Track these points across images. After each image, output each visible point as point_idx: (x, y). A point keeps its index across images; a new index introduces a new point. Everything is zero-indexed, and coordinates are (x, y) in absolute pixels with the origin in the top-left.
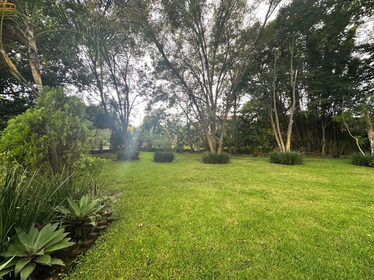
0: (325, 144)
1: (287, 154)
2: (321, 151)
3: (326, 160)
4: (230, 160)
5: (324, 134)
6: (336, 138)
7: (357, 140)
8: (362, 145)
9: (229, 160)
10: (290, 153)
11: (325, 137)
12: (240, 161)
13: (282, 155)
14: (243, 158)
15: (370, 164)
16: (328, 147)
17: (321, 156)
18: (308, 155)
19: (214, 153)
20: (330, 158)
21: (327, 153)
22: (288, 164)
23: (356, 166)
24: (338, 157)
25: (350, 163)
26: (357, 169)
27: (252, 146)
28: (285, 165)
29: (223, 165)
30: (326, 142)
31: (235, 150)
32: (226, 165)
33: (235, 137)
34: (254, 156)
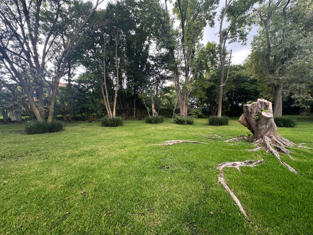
0: (135, 112)
1: (113, 119)
2: (133, 116)
3: (135, 121)
4: (64, 128)
5: (135, 105)
6: (140, 108)
7: (148, 109)
8: (150, 112)
9: (62, 128)
10: (115, 118)
11: (135, 107)
12: (75, 128)
13: (110, 119)
14: (79, 125)
15: (152, 122)
16: (137, 113)
17: (133, 119)
18: (126, 119)
19: (42, 122)
20: (137, 120)
21: (136, 117)
22: (113, 126)
23: (147, 124)
24: (141, 119)
25: (145, 122)
26: (147, 125)
27: (88, 114)
28: (112, 127)
29: (55, 133)
30: (136, 110)
31: (70, 118)
32: (58, 133)
33: (70, 105)
34: (89, 122)
